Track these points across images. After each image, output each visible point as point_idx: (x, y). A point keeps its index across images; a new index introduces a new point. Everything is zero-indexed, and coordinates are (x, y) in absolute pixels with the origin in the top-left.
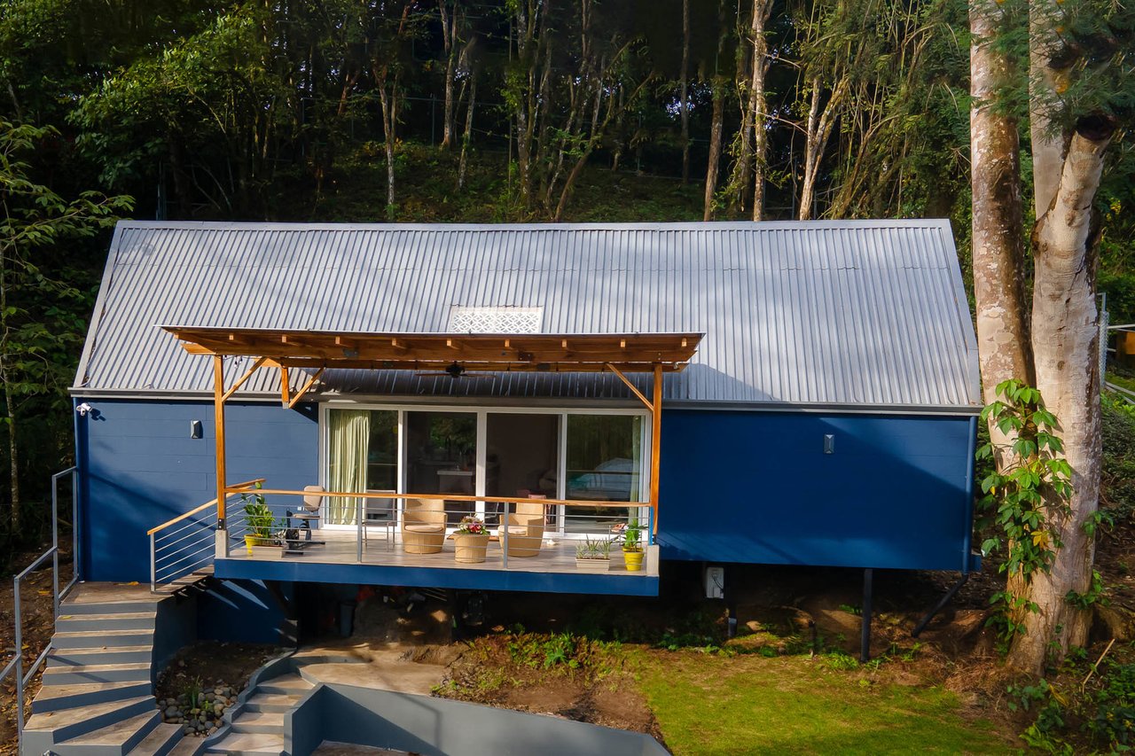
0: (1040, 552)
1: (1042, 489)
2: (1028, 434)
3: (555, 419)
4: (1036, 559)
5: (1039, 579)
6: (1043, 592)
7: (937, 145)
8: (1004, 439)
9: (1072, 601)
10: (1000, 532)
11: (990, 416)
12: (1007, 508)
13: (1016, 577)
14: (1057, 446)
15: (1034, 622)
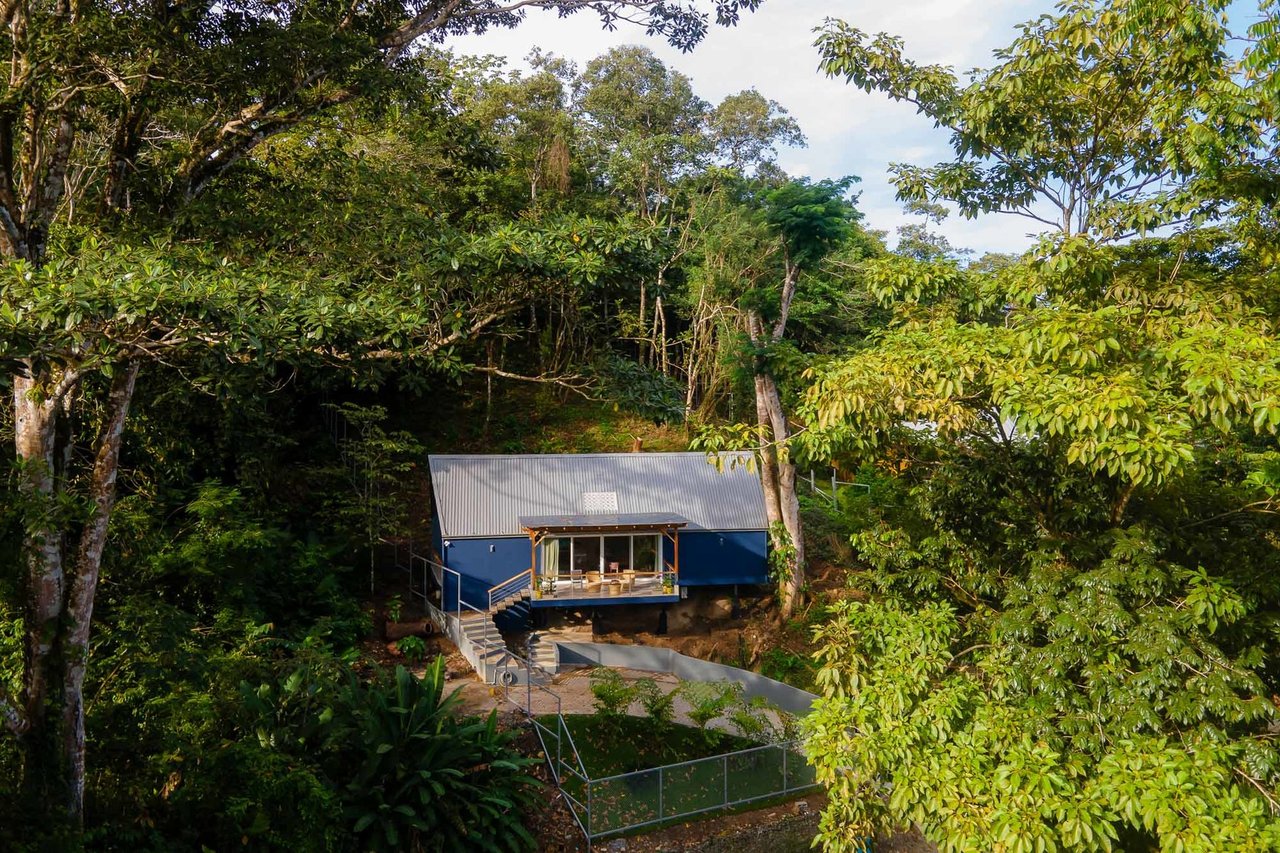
0: (789, 576)
1: (788, 556)
2: (782, 538)
3: (628, 538)
4: (788, 578)
5: (788, 584)
6: (790, 588)
7: (744, 395)
8: (776, 540)
9: (798, 590)
10: (776, 570)
11: (771, 532)
12: (779, 563)
13: (782, 584)
14: (791, 542)
15: (788, 599)
